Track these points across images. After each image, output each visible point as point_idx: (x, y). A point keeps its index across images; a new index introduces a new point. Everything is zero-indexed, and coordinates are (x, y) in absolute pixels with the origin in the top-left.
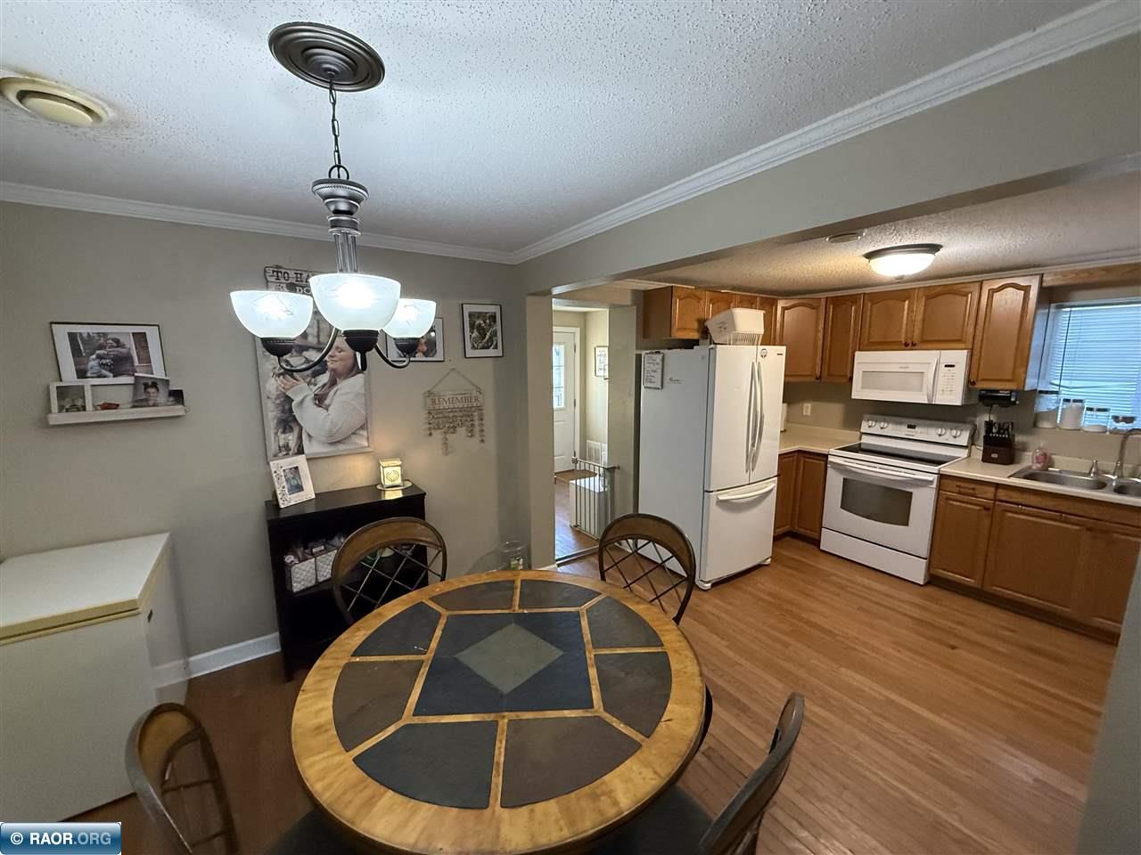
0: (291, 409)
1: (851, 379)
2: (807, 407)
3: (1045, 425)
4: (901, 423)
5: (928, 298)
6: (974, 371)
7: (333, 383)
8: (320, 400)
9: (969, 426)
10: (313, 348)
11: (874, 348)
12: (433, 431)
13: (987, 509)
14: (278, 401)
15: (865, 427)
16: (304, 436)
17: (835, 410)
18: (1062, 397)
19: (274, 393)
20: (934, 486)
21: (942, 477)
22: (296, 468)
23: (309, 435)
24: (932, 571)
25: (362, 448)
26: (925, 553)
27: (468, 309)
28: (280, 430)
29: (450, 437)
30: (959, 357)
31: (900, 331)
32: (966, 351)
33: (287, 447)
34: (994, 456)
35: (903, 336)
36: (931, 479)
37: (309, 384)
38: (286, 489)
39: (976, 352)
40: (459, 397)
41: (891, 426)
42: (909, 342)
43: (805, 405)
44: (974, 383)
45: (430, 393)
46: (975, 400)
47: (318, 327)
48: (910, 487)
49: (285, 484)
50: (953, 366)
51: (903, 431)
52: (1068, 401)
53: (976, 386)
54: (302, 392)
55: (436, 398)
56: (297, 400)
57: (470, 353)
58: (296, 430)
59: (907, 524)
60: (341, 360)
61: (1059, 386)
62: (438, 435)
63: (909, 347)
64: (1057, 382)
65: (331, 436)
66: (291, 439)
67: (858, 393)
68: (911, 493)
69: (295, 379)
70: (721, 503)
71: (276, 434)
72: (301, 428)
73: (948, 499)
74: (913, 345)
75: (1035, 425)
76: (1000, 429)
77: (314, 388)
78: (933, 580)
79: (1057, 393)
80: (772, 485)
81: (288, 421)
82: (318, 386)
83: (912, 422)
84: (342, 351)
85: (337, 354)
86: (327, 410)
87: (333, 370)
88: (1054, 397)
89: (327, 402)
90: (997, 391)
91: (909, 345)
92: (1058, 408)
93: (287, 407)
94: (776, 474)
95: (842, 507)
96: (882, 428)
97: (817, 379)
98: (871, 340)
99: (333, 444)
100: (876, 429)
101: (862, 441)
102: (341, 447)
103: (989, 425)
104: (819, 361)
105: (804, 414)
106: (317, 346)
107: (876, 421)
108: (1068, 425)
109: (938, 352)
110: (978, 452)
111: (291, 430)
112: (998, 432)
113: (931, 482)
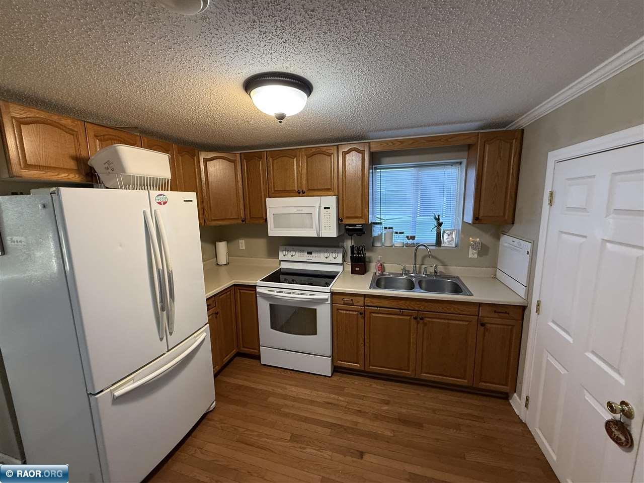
1: (266, 220)
2: (241, 243)
3: (378, 244)
4: (303, 251)
5: (308, 157)
6: (341, 211)
9: (342, 250)
11: (277, 195)
13: (361, 314)
15: (281, 257)
17: (260, 244)
18: (383, 225)
20: (329, 302)
21: (333, 294)
24: (335, 364)
26: (329, 354)
30: (331, 201)
31: (294, 182)
32: (335, 197)
34: (357, 269)
35: (296, 185)
36: (326, 297)
39: (340, 198)
41: (297, 254)
42: (301, 190)
43: (240, 241)
44: (341, 220)
46: (343, 231)
48: (315, 305)
50: (329, 208)
51: (305, 257)
52: (386, 228)
53: (343, 222)
59: (316, 334)
61: (381, 219)
63: (300, 195)
64: (379, 216)
67: (273, 231)
68: (316, 309)
70: (118, 400)
73: (338, 309)
74: (303, 193)
75: (373, 246)
76: (359, 250)
78: (336, 369)
79: (380, 223)
80: (204, 334)
83: (310, 249)
88: (379, 226)
90: (355, 225)
91: (300, 193)
92: (382, 233)
94: (207, 321)
95: (272, 328)
96: (292, 256)
97: (243, 221)
98: (276, 189)
100: (289, 258)
101: (281, 267)
103: (352, 248)
104: (242, 206)
105: (241, 248)
107: (288, 251)
108: (388, 244)
109: (318, 198)
110: (349, 268)
112: (358, 253)
113: (327, 300)
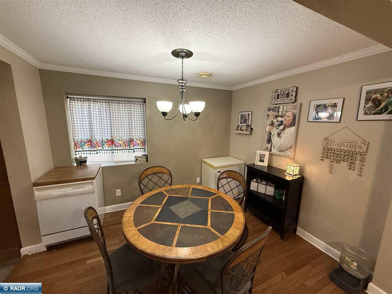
0: (271, 136)
7: (284, 129)
8: (279, 135)
10: (280, 116)
12: (324, 159)
14: (268, 134)
16: (272, 146)
19: (268, 131)
22: (264, 155)
23: (274, 146)
25: (289, 156)
27: (365, 89)
28: (267, 143)
29: (335, 164)
33: (267, 148)
37: (277, 129)
38: (258, 160)
40: (346, 144)
45: (326, 139)
47: (283, 109)
49: (259, 158)
54: (275, 131)
55: (330, 142)
56: (273, 133)
57: (361, 117)
58: (271, 143)
60: (288, 121)
62: (327, 162)
65: (280, 148)
66: (269, 146)
69: (273, 127)
71: (266, 143)
72: (272, 143)
77: (278, 130)
81: (269, 141)
82: (279, 130)
84: (289, 117)
85: (287, 118)
86: (280, 139)
87: (285, 124)
89: (281, 136)
93: (270, 136)
99: (280, 151)
102: (282, 153)
106: (282, 116)
111: (270, 143)
